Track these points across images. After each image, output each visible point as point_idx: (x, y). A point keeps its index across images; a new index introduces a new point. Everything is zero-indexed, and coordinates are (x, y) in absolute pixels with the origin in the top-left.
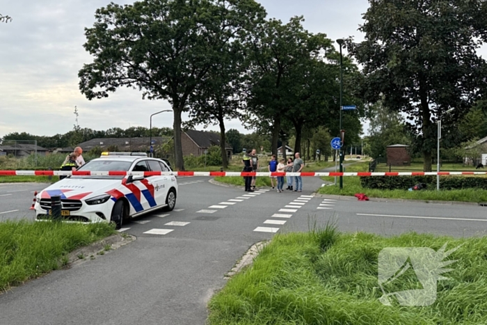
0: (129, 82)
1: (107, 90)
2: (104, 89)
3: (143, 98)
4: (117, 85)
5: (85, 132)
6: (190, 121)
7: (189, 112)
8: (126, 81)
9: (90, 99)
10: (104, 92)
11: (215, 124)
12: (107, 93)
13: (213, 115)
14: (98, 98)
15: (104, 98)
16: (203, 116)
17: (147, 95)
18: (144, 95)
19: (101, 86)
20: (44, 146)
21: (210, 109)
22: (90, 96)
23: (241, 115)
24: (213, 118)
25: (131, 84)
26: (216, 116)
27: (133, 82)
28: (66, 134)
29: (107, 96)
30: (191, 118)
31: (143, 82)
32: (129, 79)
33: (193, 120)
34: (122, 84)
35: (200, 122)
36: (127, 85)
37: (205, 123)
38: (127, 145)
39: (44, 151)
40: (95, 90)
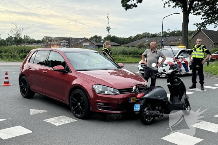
1: (137, 3)
2: (135, 2)
3: (164, 7)
5: (146, 35)
6: (203, 23)
7: (201, 16)
9: (126, 10)
10: (135, 4)
12: (137, 4)
14: (131, 8)
15: (134, 8)
17: (167, 5)
18: (165, 4)
19: (133, 0)
20: (119, 43)
28: (135, 36)
29: (136, 6)
30: (203, 20)
33: (206, 21)
35: (211, 23)
37: (215, 23)
39: (118, 46)
40: (129, 3)
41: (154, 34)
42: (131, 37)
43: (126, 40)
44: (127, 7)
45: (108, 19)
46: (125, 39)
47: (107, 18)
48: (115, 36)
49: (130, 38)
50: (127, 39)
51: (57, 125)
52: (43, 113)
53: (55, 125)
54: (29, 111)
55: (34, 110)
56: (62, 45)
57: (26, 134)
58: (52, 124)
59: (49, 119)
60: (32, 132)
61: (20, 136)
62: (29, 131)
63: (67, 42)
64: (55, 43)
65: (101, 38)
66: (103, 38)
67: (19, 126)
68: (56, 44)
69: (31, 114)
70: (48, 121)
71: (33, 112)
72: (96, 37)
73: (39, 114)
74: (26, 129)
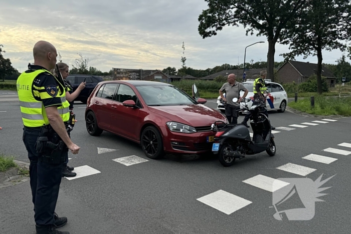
0: (234, 21)
1: (217, 30)
2: (214, 29)
3: (247, 34)
4: (224, 25)
6: (291, 53)
7: (289, 45)
8: (232, 20)
9: (204, 38)
10: (214, 31)
11: (314, 55)
12: (216, 32)
13: (312, 47)
14: (209, 36)
15: (213, 36)
16: (302, 45)
17: (249, 33)
18: (247, 32)
19: (212, 27)
21: (308, 40)
23: (341, 45)
24: (312, 49)
25: (236, 22)
26: (314, 47)
27: (237, 21)
29: (215, 34)
30: (291, 50)
31: (245, 20)
32: (235, 19)
33: (294, 51)
34: (229, 23)
35: (300, 53)
36: (233, 24)
37: (304, 54)
40: (208, 30)
41: (235, 66)
44: (205, 35)
45: (183, 49)
46: (202, 71)
47: (183, 47)
48: (191, 68)
49: (208, 70)
50: (204, 71)
51: (127, 165)
52: (111, 152)
53: (125, 166)
54: (97, 149)
55: (101, 149)
56: (131, 77)
57: (94, 175)
58: (121, 164)
59: (119, 159)
60: (100, 172)
61: (87, 176)
62: (97, 172)
63: (138, 74)
64: (124, 75)
65: (175, 70)
66: (177, 70)
67: (86, 166)
68: (125, 77)
69: (99, 153)
70: (117, 161)
71: (100, 150)
72: (169, 68)
73: (107, 153)
74: (94, 169)
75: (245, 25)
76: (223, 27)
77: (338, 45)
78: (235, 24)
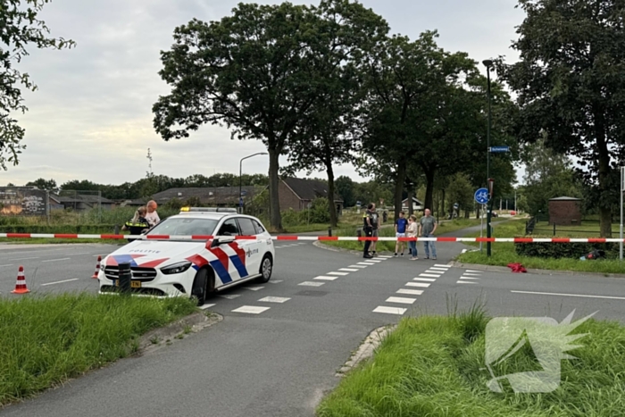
0: (215, 118)
1: (187, 129)
2: (184, 126)
3: (232, 138)
4: (200, 122)
5: (160, 180)
6: (290, 166)
8: (211, 116)
9: (167, 140)
10: (184, 131)
11: (321, 170)
12: (188, 132)
13: (318, 159)
14: (177, 138)
15: (183, 138)
16: (306, 159)
17: (236, 135)
18: (233, 134)
19: (180, 124)
20: (109, 198)
21: (315, 151)
22: (167, 135)
23: (354, 158)
24: (318, 162)
25: (218, 120)
26: (322, 159)
27: (220, 118)
29: (187, 135)
30: (291, 163)
31: (231, 118)
32: (215, 115)
33: (294, 165)
34: (206, 120)
35: (303, 167)
36: (212, 121)
37: (308, 168)
38: (211, 196)
39: (110, 203)
40: (173, 128)
42: (127, 183)
43: (116, 189)
46: (113, 187)
48: (89, 181)
49: (125, 186)
50: (118, 187)
56: (27, 205)
64: (13, 202)
65: (55, 185)
66: (58, 186)
68: (15, 204)
72: (41, 183)
75: (229, 125)
76: (200, 126)
77: (349, 158)
78: (216, 122)
